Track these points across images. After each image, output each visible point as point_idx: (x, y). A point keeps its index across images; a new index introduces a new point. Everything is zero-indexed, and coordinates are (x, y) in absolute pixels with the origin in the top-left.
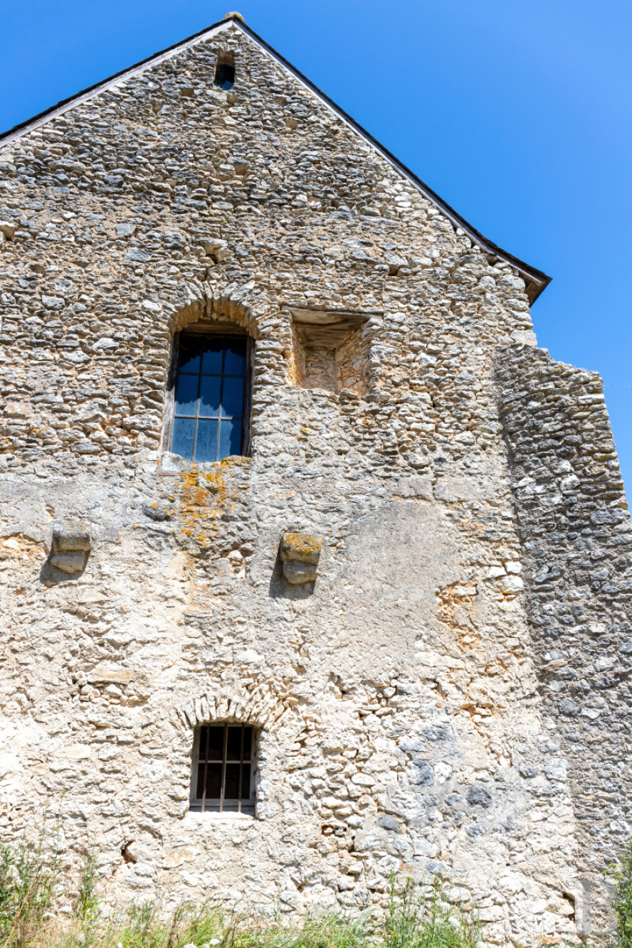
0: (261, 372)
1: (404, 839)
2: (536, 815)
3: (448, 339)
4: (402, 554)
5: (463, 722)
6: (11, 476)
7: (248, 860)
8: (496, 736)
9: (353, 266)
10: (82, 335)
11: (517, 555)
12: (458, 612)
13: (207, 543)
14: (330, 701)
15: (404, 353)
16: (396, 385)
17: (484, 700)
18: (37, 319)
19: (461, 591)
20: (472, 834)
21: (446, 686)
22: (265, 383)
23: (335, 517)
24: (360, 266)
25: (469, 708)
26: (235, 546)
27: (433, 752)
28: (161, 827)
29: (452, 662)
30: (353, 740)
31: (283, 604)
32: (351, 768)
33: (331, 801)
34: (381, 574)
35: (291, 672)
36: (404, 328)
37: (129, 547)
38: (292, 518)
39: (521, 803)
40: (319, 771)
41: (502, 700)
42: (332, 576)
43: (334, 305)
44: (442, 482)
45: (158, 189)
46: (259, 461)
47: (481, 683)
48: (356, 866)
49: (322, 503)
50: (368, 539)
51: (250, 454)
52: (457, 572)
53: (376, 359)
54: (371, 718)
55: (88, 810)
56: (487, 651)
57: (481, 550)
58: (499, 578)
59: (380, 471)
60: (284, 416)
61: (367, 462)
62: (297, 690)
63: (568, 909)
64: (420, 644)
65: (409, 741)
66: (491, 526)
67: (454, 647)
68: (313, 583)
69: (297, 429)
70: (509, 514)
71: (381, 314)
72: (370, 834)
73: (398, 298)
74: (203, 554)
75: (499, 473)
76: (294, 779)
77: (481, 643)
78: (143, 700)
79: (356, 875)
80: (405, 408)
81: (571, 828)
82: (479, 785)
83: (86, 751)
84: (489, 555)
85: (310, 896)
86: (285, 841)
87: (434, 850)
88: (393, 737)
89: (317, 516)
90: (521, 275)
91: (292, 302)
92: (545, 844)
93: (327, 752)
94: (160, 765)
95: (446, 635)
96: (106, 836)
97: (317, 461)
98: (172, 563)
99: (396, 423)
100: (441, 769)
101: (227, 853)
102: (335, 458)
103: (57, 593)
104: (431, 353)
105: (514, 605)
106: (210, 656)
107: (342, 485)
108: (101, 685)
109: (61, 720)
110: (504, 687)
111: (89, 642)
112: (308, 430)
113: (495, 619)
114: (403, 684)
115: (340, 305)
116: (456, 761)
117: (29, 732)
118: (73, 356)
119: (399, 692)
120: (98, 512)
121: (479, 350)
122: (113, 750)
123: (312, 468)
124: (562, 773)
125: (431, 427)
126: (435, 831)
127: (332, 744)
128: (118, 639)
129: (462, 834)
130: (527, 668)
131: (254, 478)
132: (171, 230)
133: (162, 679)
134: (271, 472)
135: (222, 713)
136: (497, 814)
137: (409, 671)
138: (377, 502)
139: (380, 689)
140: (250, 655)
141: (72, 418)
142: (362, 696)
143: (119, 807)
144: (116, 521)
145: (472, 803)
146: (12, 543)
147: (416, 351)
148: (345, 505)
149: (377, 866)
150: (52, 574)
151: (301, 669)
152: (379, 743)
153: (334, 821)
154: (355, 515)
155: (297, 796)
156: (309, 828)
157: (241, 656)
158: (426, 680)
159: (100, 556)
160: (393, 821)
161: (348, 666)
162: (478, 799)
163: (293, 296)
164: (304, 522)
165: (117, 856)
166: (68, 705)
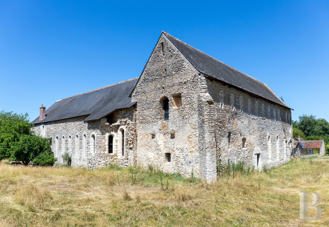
0: (169, 107)
1: (183, 166)
2: (196, 165)
3: (191, 94)
4: (184, 132)
5: (190, 153)
6: (148, 127)
7: (170, 167)
8: (193, 155)
9: (179, 84)
10: (152, 106)
11: (198, 130)
12: (190, 140)
13: (164, 133)
14: (176, 151)
15: (186, 99)
16: (185, 105)
17: (192, 151)
18: (148, 105)
19: (190, 137)
20: (189, 166)
21: (188, 149)
22: (170, 109)
23: (177, 128)
24: (180, 84)
25: (191, 152)
26: (167, 133)
27: (186, 157)
28: (163, 163)
29: (189, 146)
30: (178, 155)
31: (172, 140)
32: (178, 158)
33: (177, 162)
34: (182, 135)
35: (173, 148)
36: (186, 94)
37: (158, 134)
38: (173, 128)
39: (194, 163)
40: (175, 159)
41: (194, 151)
42: (177, 136)
43: (177, 93)
44: (189, 120)
45: (157, 79)
46: (169, 121)
47: (192, 149)
48: (178, 168)
49: (176, 126)
50: (180, 130)
51: (168, 120)
52: (190, 134)
53: (182, 101)
54: (181, 153)
55: (157, 161)
56: (193, 144)
57: (193, 130)
58: (195, 134)
59: (182, 120)
60: (172, 113)
61: (181, 118)
62: (174, 150)
63: (198, 175)
64: (186, 144)
65: (184, 156)
66: (195, 126)
67: (189, 144)
68: (175, 137)
69: (173, 115)
70: (197, 124)
71: (183, 92)
72: (180, 165)
73: (185, 89)
74: (164, 134)
75: (197, 118)
76: (174, 159)
77: (192, 144)
78: (161, 151)
79: (179, 169)
80: (186, 109)
81: (199, 167)
82: (190, 161)
83: (157, 156)
84: (194, 131)
85: (175, 171)
86: (173, 165)
87: (185, 167)
88: (183, 155)
89: (175, 128)
90: (204, 76)
91: (172, 94)
92: (196, 168)
93: (176, 157)
94: (163, 157)
95: (188, 143)
96: (159, 164)
97: (175, 120)
98: (162, 135)
99: (184, 112)
100: (187, 159)
101: (168, 166)
102: (177, 119)
103: (153, 140)
104: (189, 98)
105: (197, 138)
106: (166, 146)
107: (178, 123)
108: (158, 149)
109: (155, 153)
110: (195, 149)
111: (156, 145)
112: (174, 115)
113: (194, 140)
114: (183, 149)
115: (178, 92)
116: (188, 158)
117: (153, 154)
118: (151, 110)
119: (183, 150)
120: (155, 130)
121: (196, 95)
122: (159, 156)
123: (175, 121)
124: (199, 160)
125: (188, 111)
126: (185, 166)
127: (177, 156)
128: (159, 144)
129: (188, 166)
130: (197, 147)
131: (169, 123)
132: (158, 86)
133: (162, 149)
134: (170, 122)
135: (167, 152)
136: (192, 164)
137: (184, 147)
138: (182, 125)
139: (181, 149)
140: (169, 146)
141: (152, 118)
142: (180, 150)
143: (160, 161)
144: (157, 131)
145: (190, 163)
146: (149, 134)
147: (187, 98)
148: (178, 126)
149: (180, 169)
150: (153, 138)
151: (174, 147)
152: (181, 156)
153: (177, 164)
154: (179, 127)
155: (174, 161)
156: (174, 164)
157: (168, 146)
158: (186, 148)
159: (156, 135)
160: (182, 164)
161: (178, 147)
162: (190, 162)
163: (172, 93)
164: (174, 129)
165: (160, 166)
166: (156, 151)
